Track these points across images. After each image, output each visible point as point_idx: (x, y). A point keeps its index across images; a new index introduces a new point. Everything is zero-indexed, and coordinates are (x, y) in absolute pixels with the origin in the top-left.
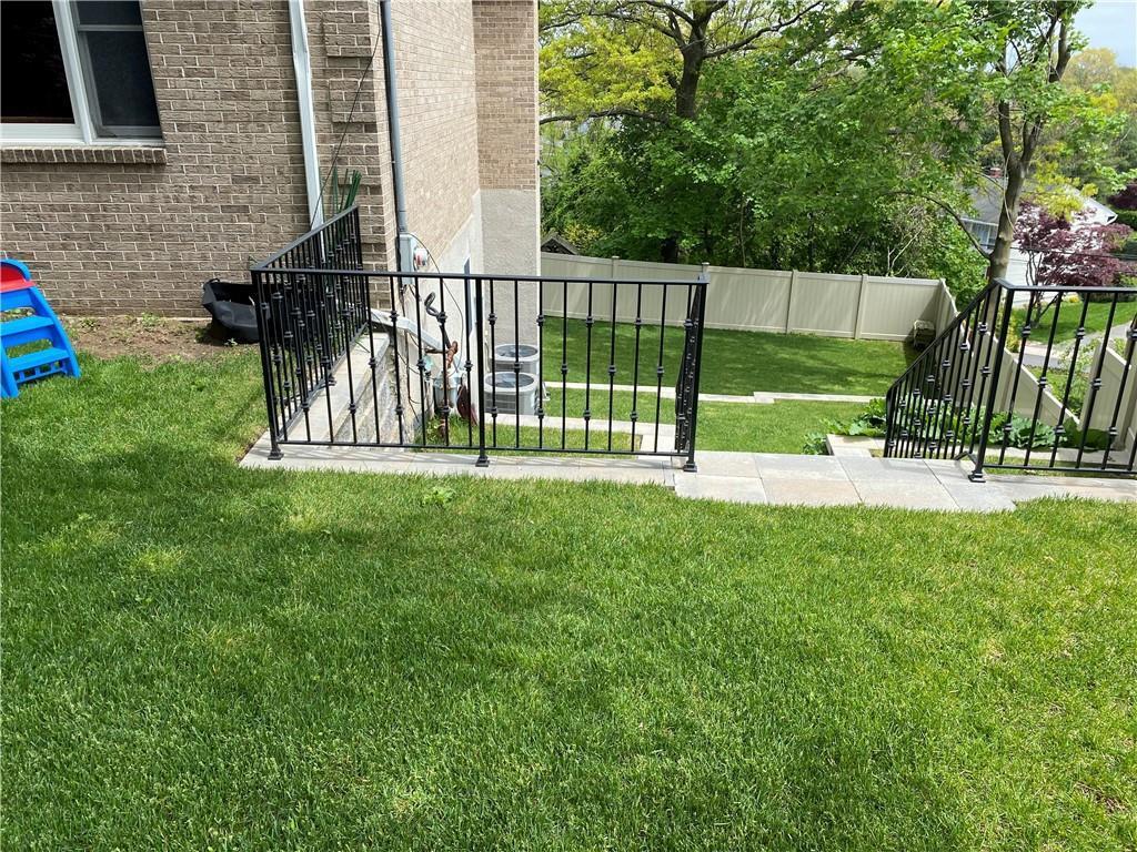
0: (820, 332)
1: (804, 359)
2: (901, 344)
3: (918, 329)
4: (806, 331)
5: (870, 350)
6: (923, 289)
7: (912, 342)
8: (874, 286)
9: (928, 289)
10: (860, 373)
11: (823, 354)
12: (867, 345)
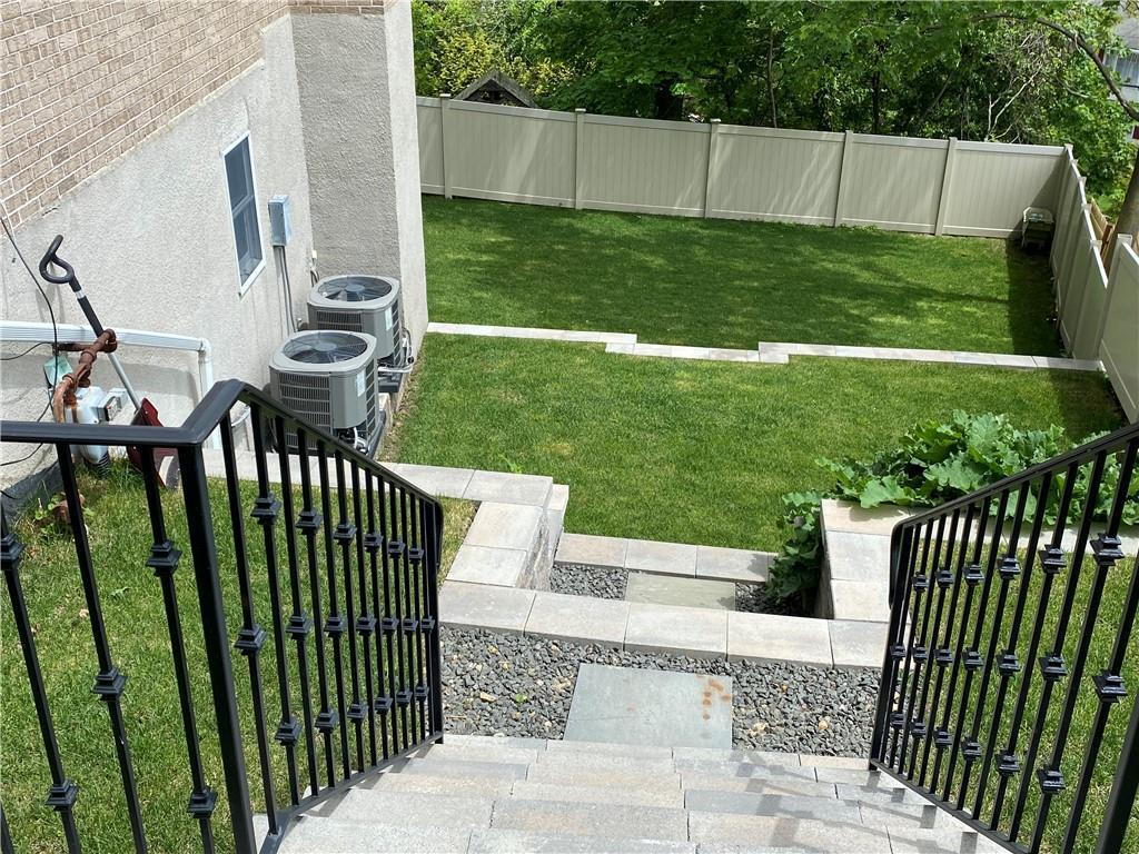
0: (884, 224)
1: (855, 270)
2: (1003, 243)
3: (1030, 222)
4: (863, 222)
5: (956, 252)
6: (1038, 160)
7: (1020, 240)
8: (967, 156)
9: (1046, 160)
10: (937, 293)
11: (885, 261)
12: (952, 246)
